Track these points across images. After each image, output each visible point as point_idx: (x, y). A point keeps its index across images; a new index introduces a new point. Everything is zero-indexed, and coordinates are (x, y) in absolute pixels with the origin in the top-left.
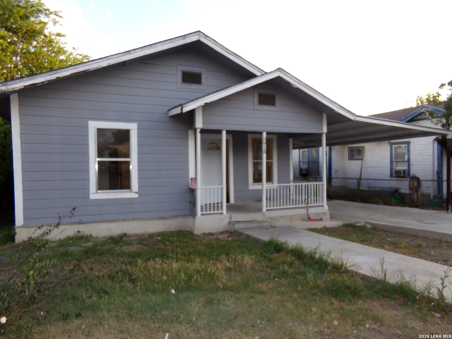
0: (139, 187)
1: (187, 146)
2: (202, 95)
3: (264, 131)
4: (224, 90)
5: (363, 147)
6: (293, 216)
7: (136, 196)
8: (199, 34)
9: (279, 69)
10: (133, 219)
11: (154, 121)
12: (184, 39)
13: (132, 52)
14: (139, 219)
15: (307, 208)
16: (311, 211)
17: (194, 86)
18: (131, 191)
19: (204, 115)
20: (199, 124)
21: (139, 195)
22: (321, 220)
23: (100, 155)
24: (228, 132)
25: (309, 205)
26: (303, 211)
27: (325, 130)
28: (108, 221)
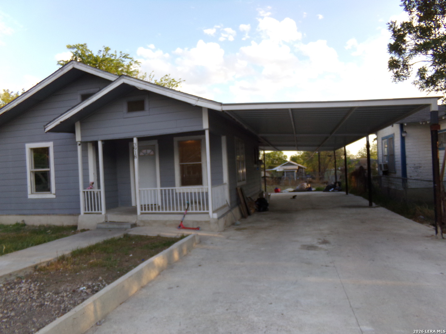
0: (56, 190)
2: (57, 116)
3: (134, 137)
4: (74, 108)
6: (166, 221)
7: (54, 196)
8: (73, 63)
10: (53, 214)
11: (63, 139)
12: (62, 70)
13: (29, 91)
14: (57, 214)
15: (184, 214)
16: (189, 218)
18: (51, 193)
19: (81, 129)
20: (78, 137)
21: (56, 196)
22: (198, 229)
25: (190, 211)
26: (179, 218)
27: (206, 125)
28: (38, 215)
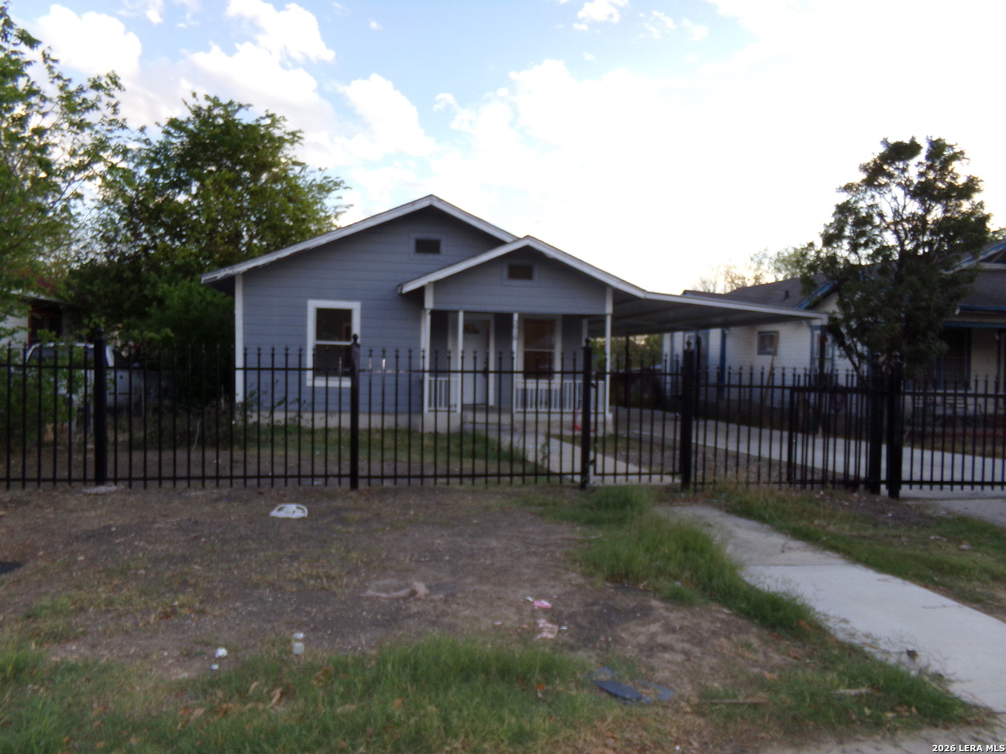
1: (419, 329)
3: (515, 312)
5: (777, 333)
8: (432, 198)
9: (527, 237)
12: (413, 205)
17: (430, 257)
19: (435, 293)
20: (429, 303)
23: (319, 336)
24: (466, 313)
27: (609, 309)
28: (324, 412)
